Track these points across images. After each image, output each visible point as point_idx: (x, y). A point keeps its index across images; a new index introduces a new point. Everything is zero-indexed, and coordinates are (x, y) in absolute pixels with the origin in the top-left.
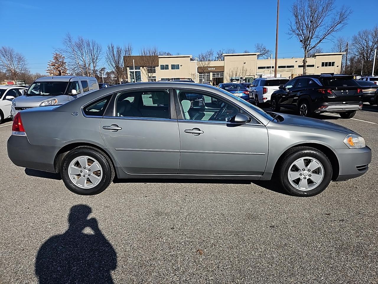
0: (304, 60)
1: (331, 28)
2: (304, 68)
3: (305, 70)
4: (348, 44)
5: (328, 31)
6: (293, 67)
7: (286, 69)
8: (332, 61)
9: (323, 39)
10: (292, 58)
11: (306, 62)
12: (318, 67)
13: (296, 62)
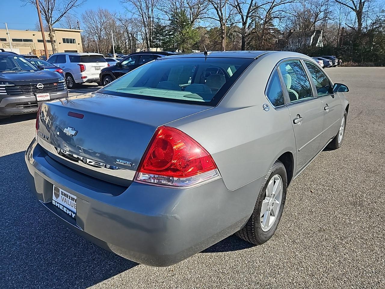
0: (49, 34)
1: (70, 3)
2: (52, 44)
3: (54, 46)
4: (78, 22)
5: (68, 5)
6: (31, 41)
7: (23, 42)
8: (72, 38)
9: (65, 13)
10: (27, 30)
11: (53, 37)
12: (60, 43)
13: (33, 35)
